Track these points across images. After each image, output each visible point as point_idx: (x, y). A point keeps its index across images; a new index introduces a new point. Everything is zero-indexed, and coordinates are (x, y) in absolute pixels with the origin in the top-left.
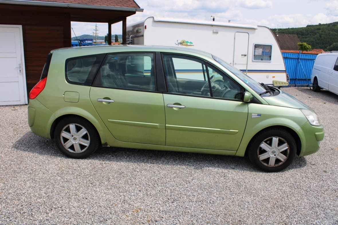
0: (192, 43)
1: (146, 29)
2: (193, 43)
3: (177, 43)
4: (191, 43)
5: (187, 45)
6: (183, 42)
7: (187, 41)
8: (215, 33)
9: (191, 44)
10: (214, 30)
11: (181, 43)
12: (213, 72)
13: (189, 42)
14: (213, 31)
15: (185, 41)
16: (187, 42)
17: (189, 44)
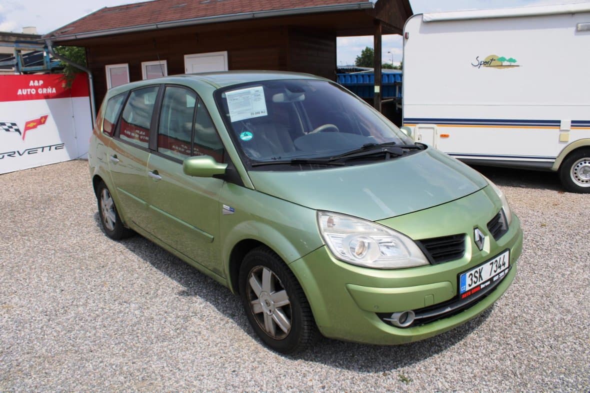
0: (514, 61)
1: (408, 40)
2: (516, 60)
3: (476, 63)
4: (511, 60)
5: (502, 66)
6: (492, 60)
7: (500, 56)
8: (581, 31)
9: (513, 64)
10: (580, 25)
11: (486, 63)
12: (572, 126)
13: (507, 59)
14: (577, 27)
15: (497, 57)
16: (503, 59)
17: (505, 63)
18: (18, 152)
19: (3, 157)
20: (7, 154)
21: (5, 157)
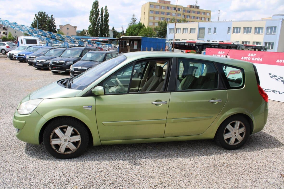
18: (279, 92)
19: (270, 91)
20: (272, 91)
21: (271, 92)
